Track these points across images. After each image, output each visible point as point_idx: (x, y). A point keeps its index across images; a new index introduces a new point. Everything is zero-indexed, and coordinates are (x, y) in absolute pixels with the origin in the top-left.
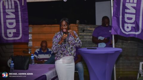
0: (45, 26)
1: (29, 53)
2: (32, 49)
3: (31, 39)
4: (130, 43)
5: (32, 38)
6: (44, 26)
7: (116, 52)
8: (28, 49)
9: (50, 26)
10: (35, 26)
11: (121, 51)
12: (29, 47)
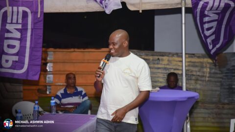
0: (74, 51)
1: (48, 93)
2: (52, 86)
3: (52, 71)
4: (208, 81)
5: (53, 69)
6: (72, 50)
7: (190, 98)
8: (46, 86)
9: (82, 50)
10: (58, 50)
11: (196, 98)
12: (48, 83)
